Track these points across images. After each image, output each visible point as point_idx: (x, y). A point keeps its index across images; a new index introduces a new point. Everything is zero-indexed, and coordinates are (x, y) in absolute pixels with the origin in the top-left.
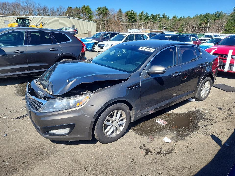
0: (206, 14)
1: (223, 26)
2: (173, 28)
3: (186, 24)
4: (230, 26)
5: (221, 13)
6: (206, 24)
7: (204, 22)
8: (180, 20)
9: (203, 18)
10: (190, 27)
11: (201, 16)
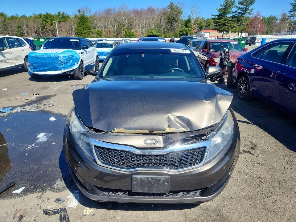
0: (47, 14)
1: (74, 29)
2: (5, 29)
3: (25, 25)
4: (81, 29)
5: (63, 14)
6: (51, 26)
7: (48, 24)
8: (12, 19)
9: (45, 19)
10: (31, 29)
11: (40, 15)
